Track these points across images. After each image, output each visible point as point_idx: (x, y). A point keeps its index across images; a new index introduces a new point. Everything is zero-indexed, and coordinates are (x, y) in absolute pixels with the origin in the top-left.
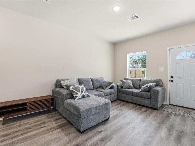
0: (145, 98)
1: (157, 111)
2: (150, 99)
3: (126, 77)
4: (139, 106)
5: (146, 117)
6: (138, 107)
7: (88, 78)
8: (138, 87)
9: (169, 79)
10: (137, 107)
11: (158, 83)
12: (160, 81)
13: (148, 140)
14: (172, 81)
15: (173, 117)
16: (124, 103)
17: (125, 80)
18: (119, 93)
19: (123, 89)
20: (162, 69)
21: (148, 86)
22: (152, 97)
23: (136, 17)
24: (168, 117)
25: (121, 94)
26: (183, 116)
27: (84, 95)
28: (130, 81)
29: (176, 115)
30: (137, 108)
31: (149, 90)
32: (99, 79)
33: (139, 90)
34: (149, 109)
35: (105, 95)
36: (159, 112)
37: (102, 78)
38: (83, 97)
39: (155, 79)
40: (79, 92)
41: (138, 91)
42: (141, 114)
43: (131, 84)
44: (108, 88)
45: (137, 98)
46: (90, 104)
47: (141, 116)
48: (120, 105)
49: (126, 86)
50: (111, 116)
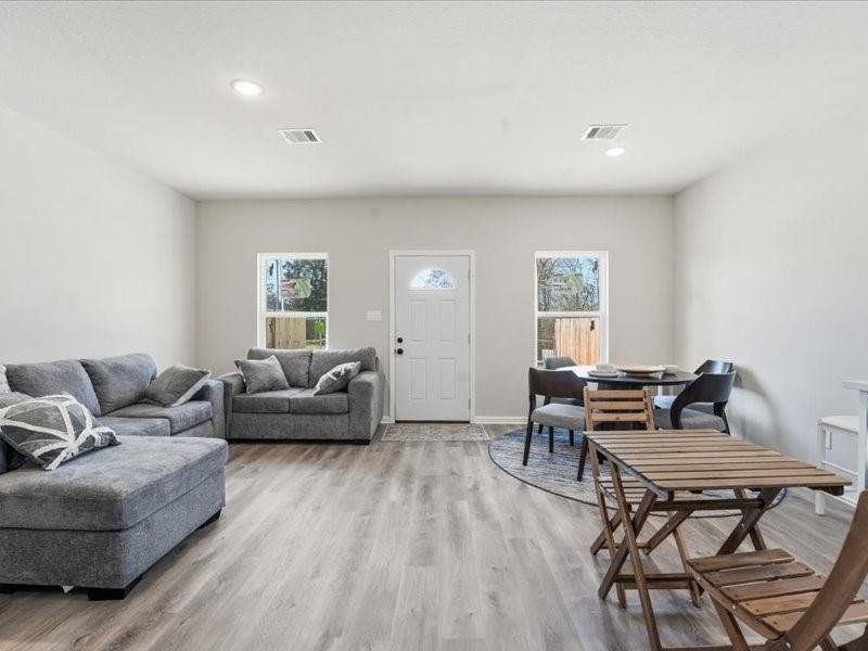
0: (331, 414)
1: (367, 447)
2: (348, 412)
3: (254, 348)
4: (314, 446)
5: (342, 471)
6: (311, 448)
7: (66, 362)
8: (304, 380)
9: (394, 346)
10: (305, 449)
11: (367, 362)
12: (371, 352)
13: (363, 521)
14: (400, 352)
15: (407, 451)
16: (257, 447)
17: (249, 358)
18: (229, 412)
19: (249, 396)
20: (374, 315)
21: (340, 373)
22: (354, 406)
23: (311, 136)
24: (397, 454)
25: (242, 416)
26: (428, 443)
27: (91, 439)
28: (273, 362)
29: (415, 444)
30: (306, 453)
31: (343, 385)
32: (130, 363)
33: (310, 390)
34: (347, 446)
35: (177, 428)
36: (374, 447)
37: (145, 356)
38: (89, 449)
39: (356, 350)
40: (64, 429)
41: (309, 394)
42: (325, 466)
43: (280, 374)
44: (183, 399)
45: (304, 420)
46: (148, 466)
47: (329, 472)
48: (242, 459)
49: (261, 382)
50: (227, 500)
